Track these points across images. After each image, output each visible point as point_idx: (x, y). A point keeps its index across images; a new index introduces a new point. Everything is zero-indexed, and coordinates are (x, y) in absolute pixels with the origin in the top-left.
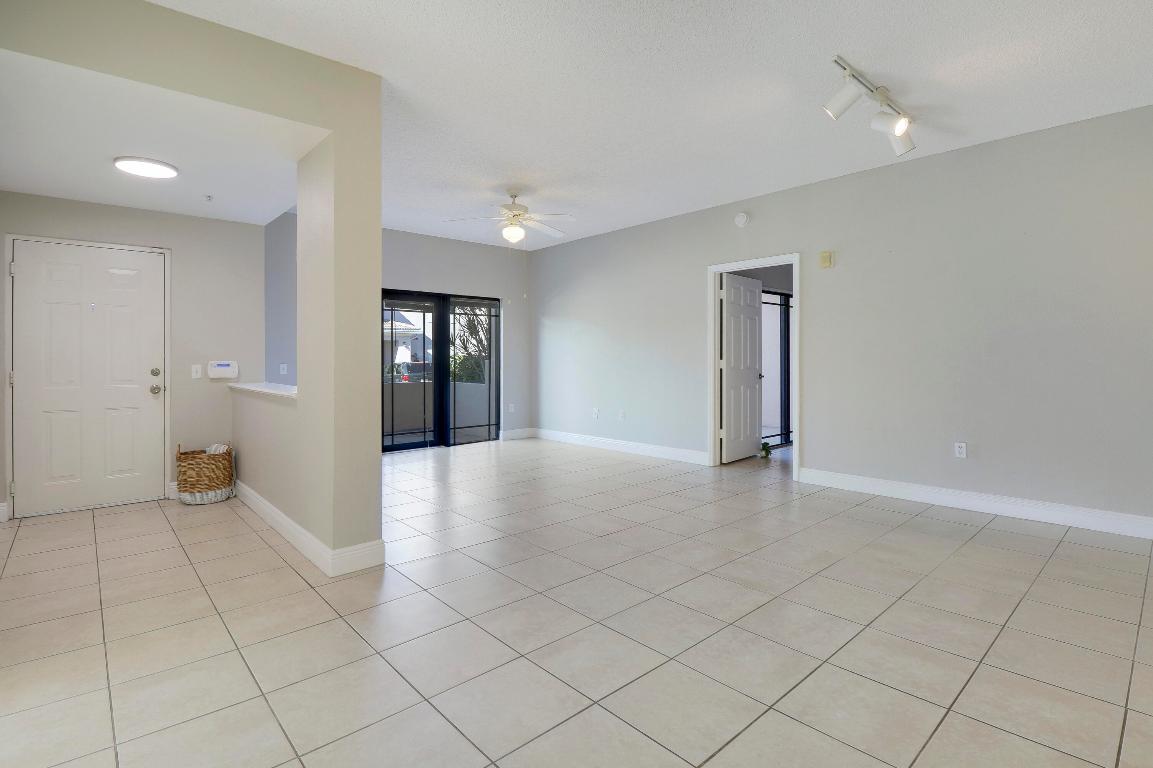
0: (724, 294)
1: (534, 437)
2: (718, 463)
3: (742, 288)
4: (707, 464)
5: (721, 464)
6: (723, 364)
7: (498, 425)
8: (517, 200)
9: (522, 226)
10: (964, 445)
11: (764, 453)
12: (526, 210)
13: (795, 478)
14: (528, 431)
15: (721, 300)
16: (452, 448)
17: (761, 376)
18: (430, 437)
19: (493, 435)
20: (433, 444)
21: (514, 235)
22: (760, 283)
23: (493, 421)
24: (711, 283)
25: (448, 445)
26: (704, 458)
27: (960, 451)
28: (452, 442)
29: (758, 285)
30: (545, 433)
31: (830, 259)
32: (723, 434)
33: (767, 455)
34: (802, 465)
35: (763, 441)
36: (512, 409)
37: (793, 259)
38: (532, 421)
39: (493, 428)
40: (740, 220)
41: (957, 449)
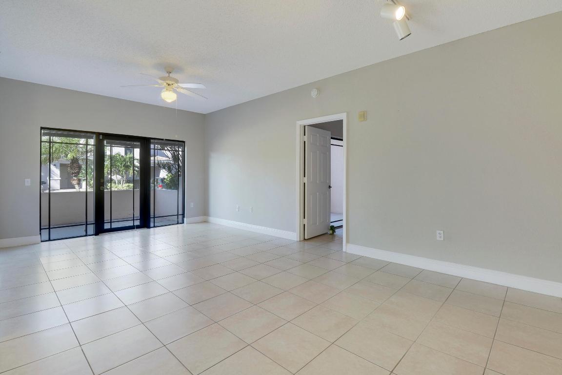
0: (306, 138)
1: (206, 222)
2: (302, 239)
3: (318, 135)
4: (296, 240)
5: (305, 239)
6: (306, 179)
7: (183, 215)
8: (171, 75)
9: (175, 91)
10: (442, 232)
11: (331, 232)
12: (177, 81)
13: (344, 250)
14: (201, 218)
15: (305, 142)
16: (151, 229)
17: (330, 187)
18: (137, 223)
19: (180, 221)
20: (138, 227)
21: (169, 97)
22: (329, 133)
23: (180, 212)
24: (298, 131)
25: (148, 227)
26: (293, 236)
27: (439, 236)
28: (152, 225)
29: (328, 134)
30: (212, 219)
31: (364, 116)
32: (306, 221)
33: (333, 233)
34: (348, 242)
35: (332, 224)
36: (192, 205)
37: (342, 116)
38: (205, 212)
39: (180, 217)
40: (314, 93)
41: (438, 235)
